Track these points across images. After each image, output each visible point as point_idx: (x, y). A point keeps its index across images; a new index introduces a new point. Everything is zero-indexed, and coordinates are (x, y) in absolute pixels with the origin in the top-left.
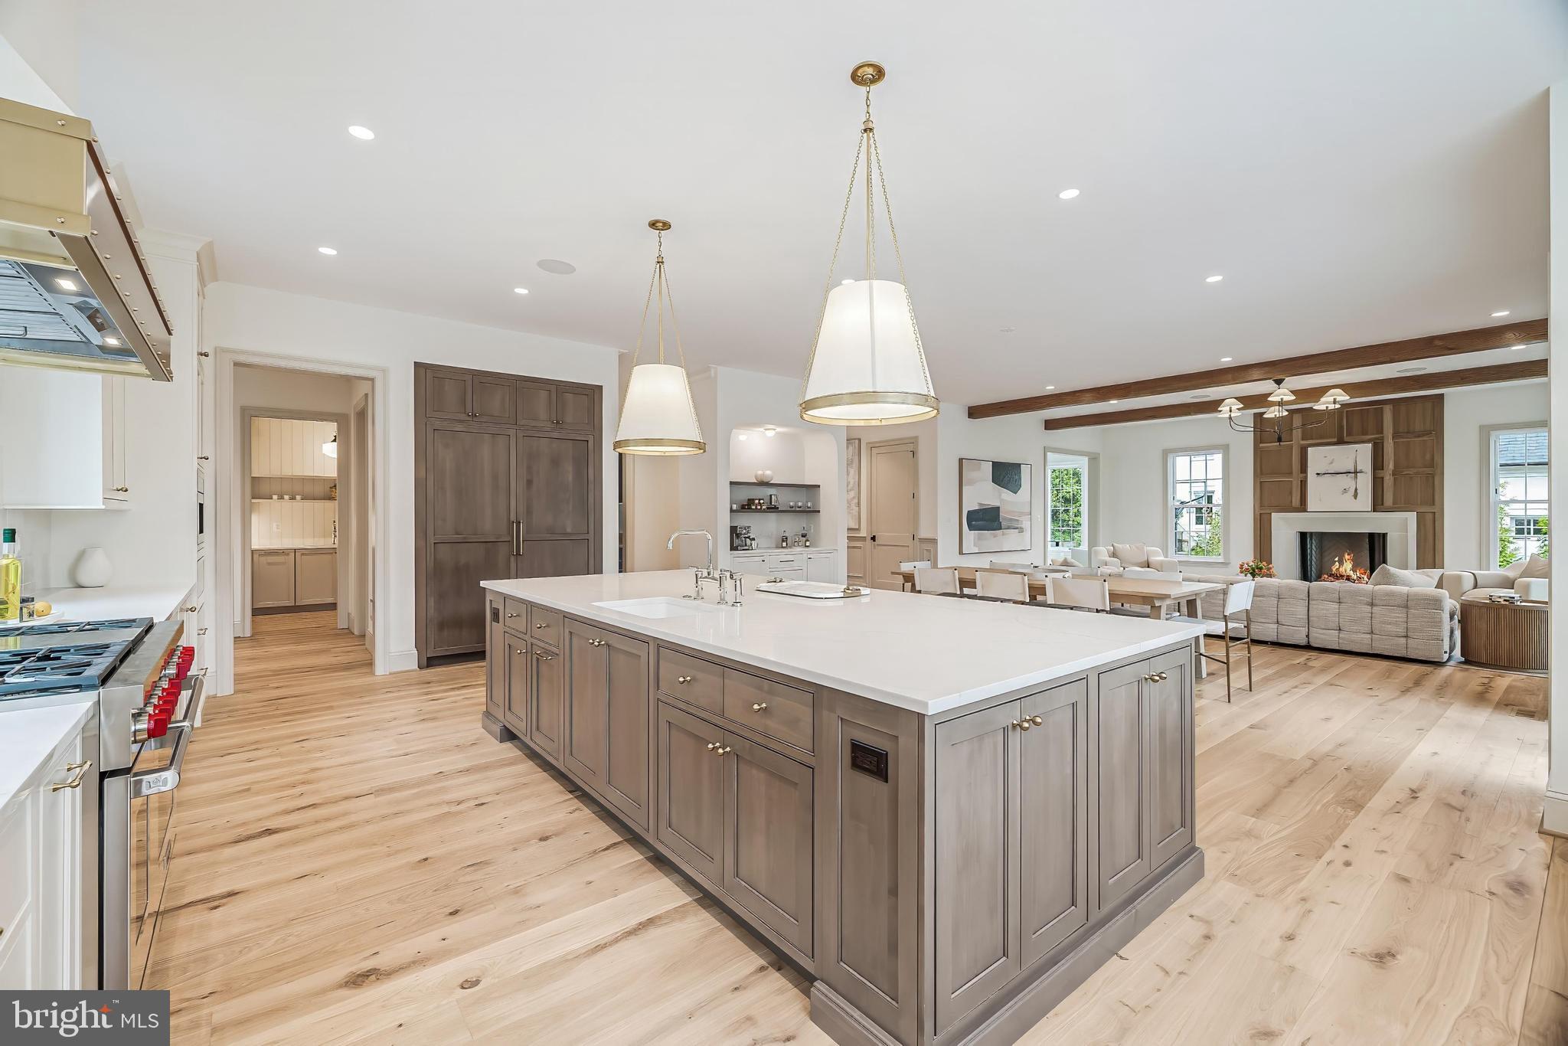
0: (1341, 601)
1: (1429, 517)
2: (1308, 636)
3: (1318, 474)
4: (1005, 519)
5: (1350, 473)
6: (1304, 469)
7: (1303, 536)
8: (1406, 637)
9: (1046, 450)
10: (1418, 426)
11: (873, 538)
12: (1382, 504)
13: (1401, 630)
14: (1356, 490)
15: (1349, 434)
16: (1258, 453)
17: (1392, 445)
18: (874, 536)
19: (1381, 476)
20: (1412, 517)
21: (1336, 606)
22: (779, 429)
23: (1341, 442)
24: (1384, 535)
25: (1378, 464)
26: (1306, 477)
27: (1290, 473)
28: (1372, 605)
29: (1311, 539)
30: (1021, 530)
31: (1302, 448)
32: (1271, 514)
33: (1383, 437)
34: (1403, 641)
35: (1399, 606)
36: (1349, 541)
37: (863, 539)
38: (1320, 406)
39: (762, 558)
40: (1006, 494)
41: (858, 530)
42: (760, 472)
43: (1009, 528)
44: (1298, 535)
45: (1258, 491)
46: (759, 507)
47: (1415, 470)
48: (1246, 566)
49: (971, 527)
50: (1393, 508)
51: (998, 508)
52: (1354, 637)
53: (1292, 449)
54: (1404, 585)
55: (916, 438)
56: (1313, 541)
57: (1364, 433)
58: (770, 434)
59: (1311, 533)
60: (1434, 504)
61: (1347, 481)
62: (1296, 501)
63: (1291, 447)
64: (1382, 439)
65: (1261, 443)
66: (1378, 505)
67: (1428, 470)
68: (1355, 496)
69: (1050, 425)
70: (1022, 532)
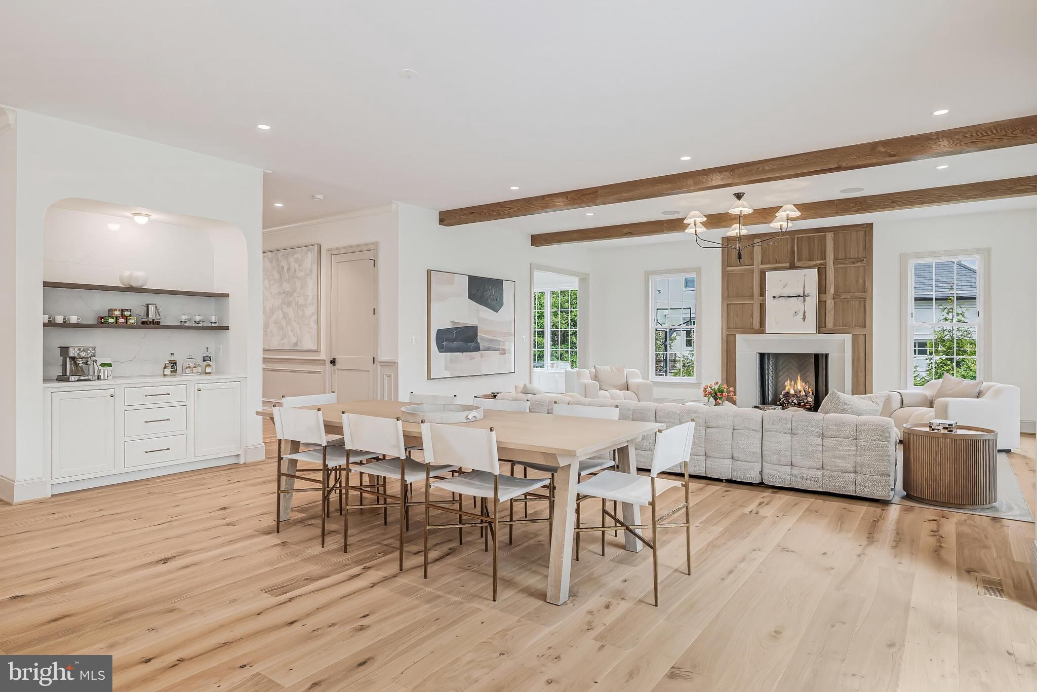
0: (793, 432)
1: (862, 338)
2: (761, 473)
3: (774, 297)
4: (483, 339)
5: (799, 296)
6: (762, 293)
7: (762, 356)
8: (856, 472)
9: (532, 268)
10: (853, 254)
11: (333, 362)
12: (825, 327)
13: (850, 466)
14: (805, 312)
15: (799, 260)
16: (726, 276)
17: (833, 269)
18: (334, 359)
19: (824, 299)
20: (848, 338)
21: (788, 437)
22: (154, 216)
23: (793, 267)
24: (827, 355)
25: (822, 289)
26: (764, 300)
27: (752, 296)
28: (823, 436)
29: (768, 359)
30: (503, 352)
31: (761, 272)
32: (735, 335)
33: (826, 263)
34: (851, 476)
35: (848, 438)
36: (799, 360)
37: (322, 362)
38: (775, 225)
39: (111, 392)
40: (485, 312)
41: (317, 351)
42: (127, 273)
43: (488, 349)
44: (758, 356)
45: (725, 314)
46: (121, 321)
47: (851, 294)
48: (709, 390)
49: (441, 348)
50: (832, 330)
51: (476, 327)
52: (805, 472)
53: (753, 272)
54: (853, 413)
55: (376, 243)
56: (771, 362)
57: (811, 259)
58: (142, 220)
59: (769, 354)
60: (865, 326)
61: (796, 304)
62: (756, 325)
63: (752, 271)
64: (825, 264)
65: (728, 267)
66: (821, 328)
67: (860, 294)
68: (804, 319)
69: (538, 240)
70: (505, 353)
